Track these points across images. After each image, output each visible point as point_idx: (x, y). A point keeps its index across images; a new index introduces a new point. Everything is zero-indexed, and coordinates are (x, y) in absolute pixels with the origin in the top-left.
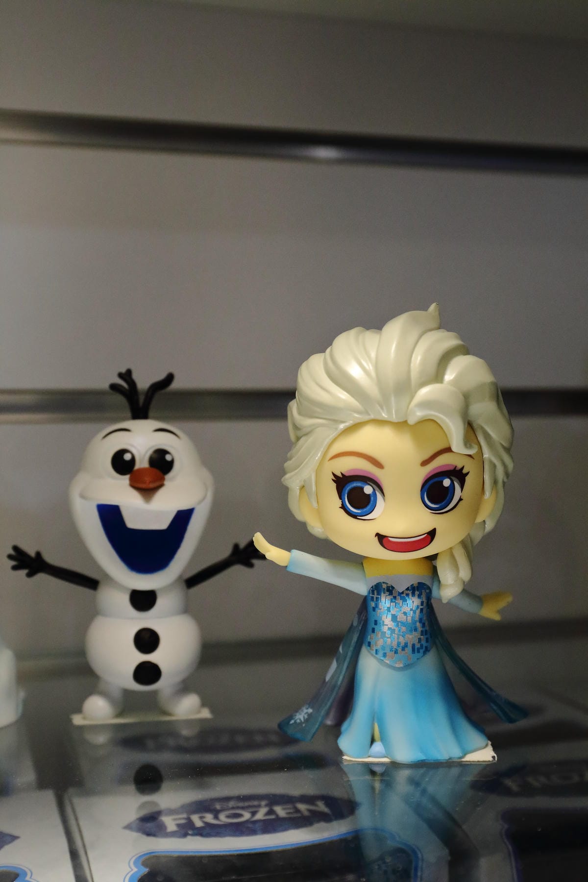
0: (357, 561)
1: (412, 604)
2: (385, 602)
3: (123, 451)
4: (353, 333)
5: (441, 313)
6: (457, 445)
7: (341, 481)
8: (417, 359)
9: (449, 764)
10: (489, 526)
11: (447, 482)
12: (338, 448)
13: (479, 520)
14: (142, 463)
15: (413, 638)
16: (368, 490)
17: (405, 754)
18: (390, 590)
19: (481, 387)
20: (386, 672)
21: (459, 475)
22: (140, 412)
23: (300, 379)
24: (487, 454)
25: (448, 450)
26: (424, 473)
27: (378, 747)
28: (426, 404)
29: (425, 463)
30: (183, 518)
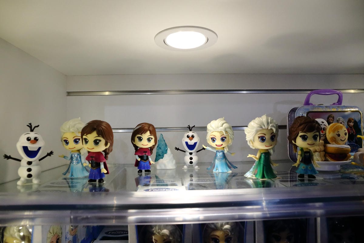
0: (215, 148)
1: (221, 153)
2: (218, 153)
3: (188, 135)
4: (213, 121)
5: (225, 118)
6: (225, 134)
7: (212, 138)
8: (219, 124)
9: (226, 172)
10: (231, 144)
11: (224, 138)
12: (212, 134)
13: (229, 143)
14: (190, 136)
15: (221, 157)
16: (214, 139)
17: (220, 171)
18: (218, 151)
19: (227, 127)
20: (218, 161)
21: (225, 138)
22: (191, 130)
23: (208, 126)
24: (229, 135)
25: (224, 135)
26: (221, 137)
27: (217, 171)
28: (220, 129)
29: (221, 136)
30: (195, 144)
